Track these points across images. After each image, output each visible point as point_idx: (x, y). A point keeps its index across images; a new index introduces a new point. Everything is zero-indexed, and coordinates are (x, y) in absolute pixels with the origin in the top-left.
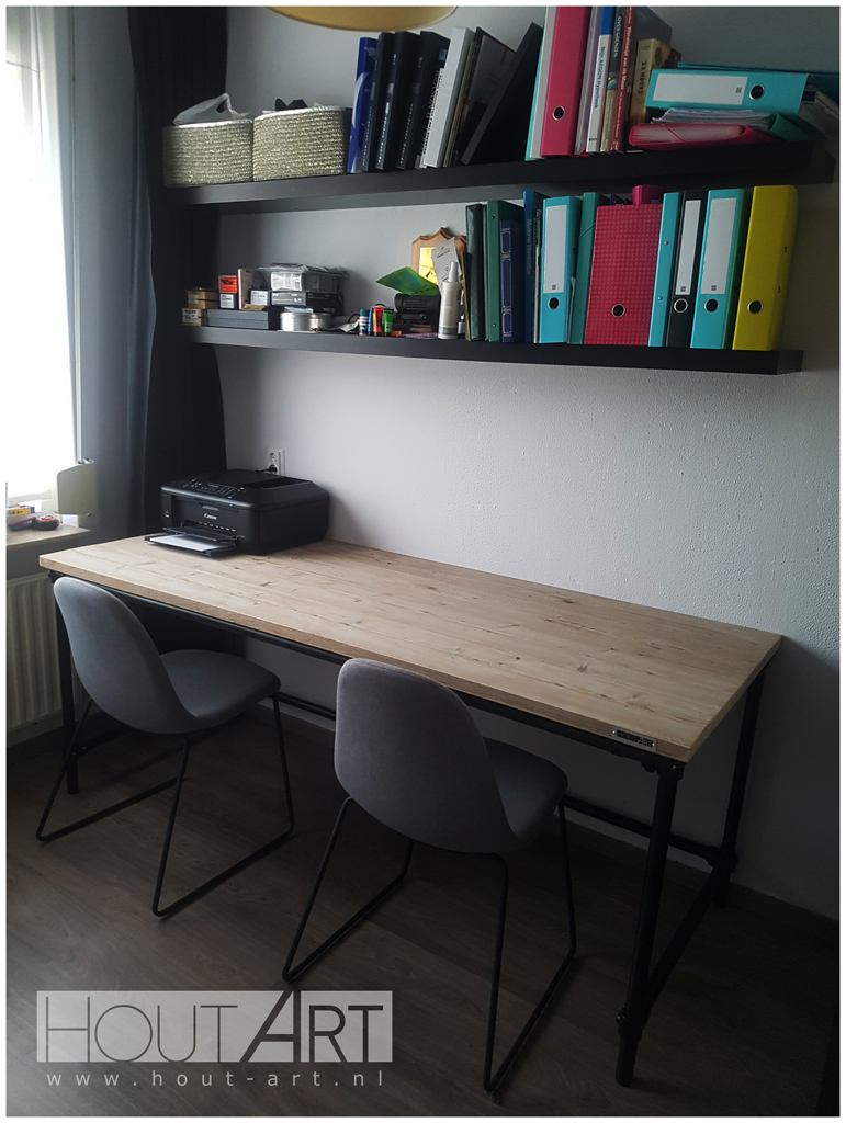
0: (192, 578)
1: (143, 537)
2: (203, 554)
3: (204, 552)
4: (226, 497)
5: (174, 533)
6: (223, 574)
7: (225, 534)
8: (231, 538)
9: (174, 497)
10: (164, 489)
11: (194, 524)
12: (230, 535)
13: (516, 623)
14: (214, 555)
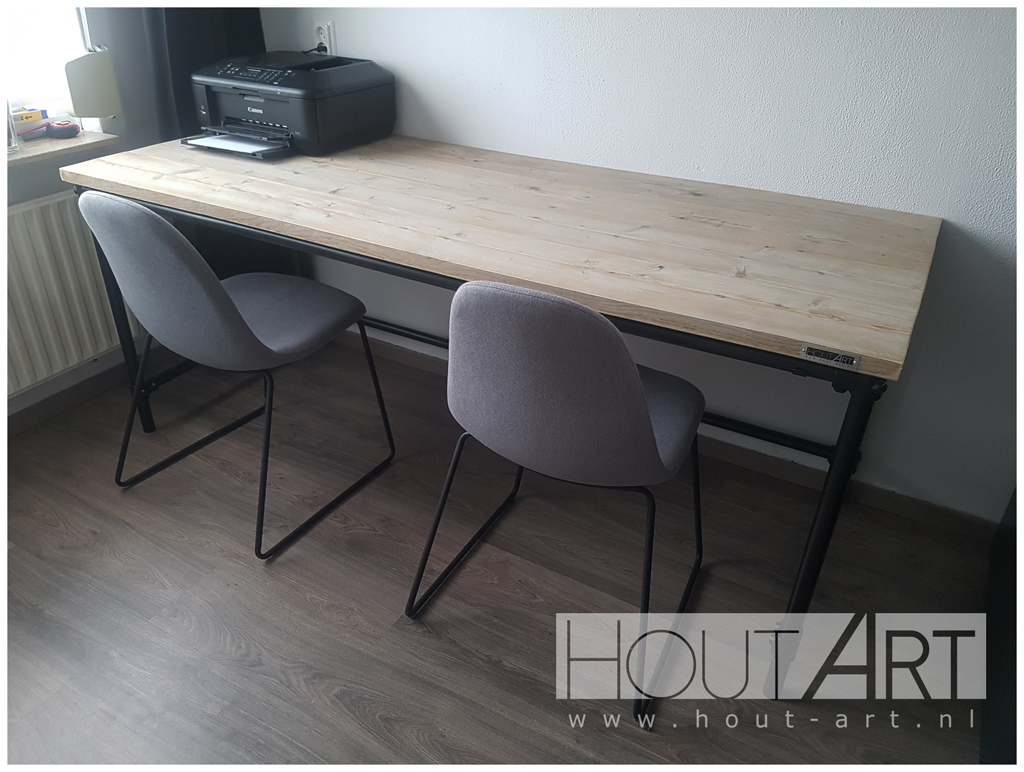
0: (244, 187)
1: (179, 141)
2: (253, 157)
3: (254, 154)
4: (271, 84)
5: (215, 134)
6: (281, 180)
7: (275, 131)
8: (283, 136)
9: (208, 87)
10: (196, 78)
11: (236, 121)
12: (282, 132)
13: (646, 223)
14: (268, 158)
